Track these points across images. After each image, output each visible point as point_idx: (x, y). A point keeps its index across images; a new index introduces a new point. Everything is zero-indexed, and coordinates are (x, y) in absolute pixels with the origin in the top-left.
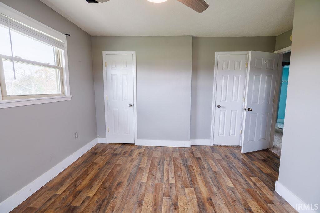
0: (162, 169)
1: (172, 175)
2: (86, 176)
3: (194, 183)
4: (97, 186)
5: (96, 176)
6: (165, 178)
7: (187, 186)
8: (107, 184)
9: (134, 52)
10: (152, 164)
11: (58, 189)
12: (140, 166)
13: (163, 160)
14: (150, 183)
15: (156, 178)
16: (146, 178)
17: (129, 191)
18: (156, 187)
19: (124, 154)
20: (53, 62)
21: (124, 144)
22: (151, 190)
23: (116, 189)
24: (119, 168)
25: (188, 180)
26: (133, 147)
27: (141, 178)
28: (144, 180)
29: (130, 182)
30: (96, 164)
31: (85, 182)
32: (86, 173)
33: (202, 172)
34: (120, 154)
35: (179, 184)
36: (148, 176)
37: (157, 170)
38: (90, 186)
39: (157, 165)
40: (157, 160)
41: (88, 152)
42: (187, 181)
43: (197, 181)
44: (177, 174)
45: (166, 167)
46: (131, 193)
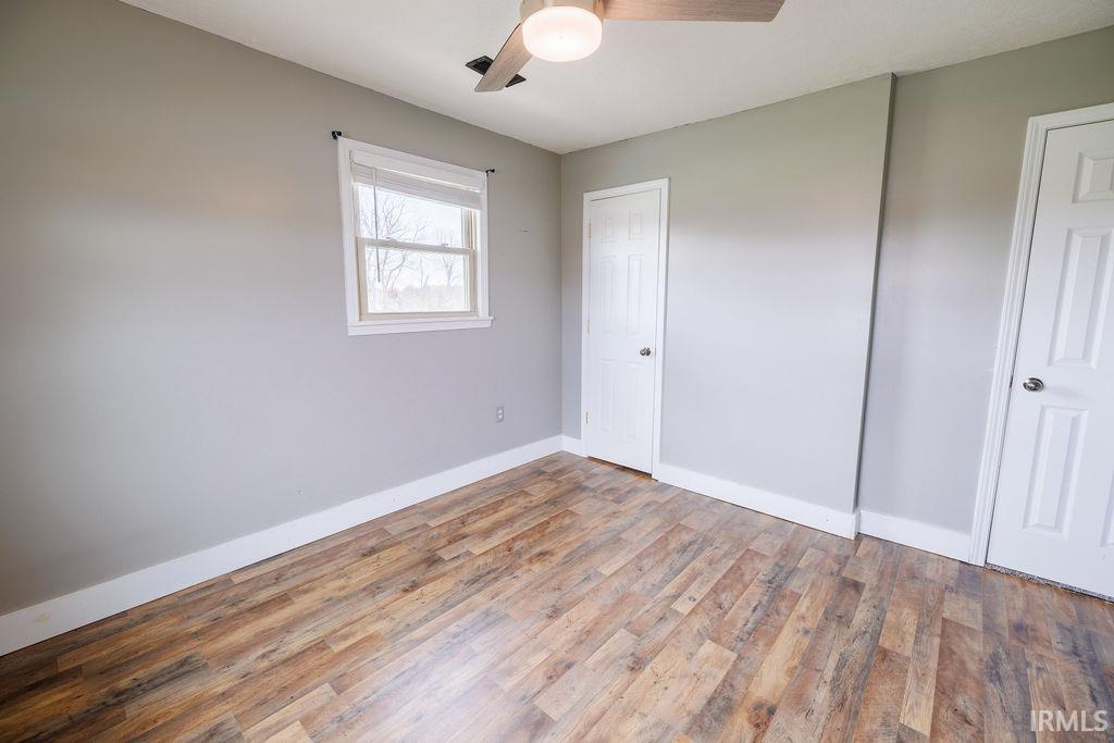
0: (678, 565)
1: (699, 591)
2: (491, 512)
3: (754, 643)
4: (496, 540)
5: (511, 520)
6: (669, 590)
7: (719, 639)
8: (517, 546)
9: (663, 184)
10: (663, 541)
11: (434, 517)
12: (623, 536)
13: (707, 541)
14: (616, 583)
15: (642, 580)
16: (614, 568)
17: (552, 578)
18: (622, 599)
19: (603, 493)
20: (458, 241)
21: (624, 469)
22: (607, 599)
23: (530, 561)
24: (567, 521)
25: (740, 625)
26: (644, 483)
27: (603, 563)
28: (606, 571)
29: (569, 561)
30: (527, 494)
31: (484, 523)
32: (495, 507)
33: (821, 630)
34: (594, 490)
35: (698, 623)
36: (626, 565)
37: (663, 560)
38: (487, 533)
39: (673, 550)
40: (686, 537)
41: (528, 465)
42: (734, 626)
43: (773, 642)
44: (718, 595)
45: (698, 564)
46: (554, 583)
